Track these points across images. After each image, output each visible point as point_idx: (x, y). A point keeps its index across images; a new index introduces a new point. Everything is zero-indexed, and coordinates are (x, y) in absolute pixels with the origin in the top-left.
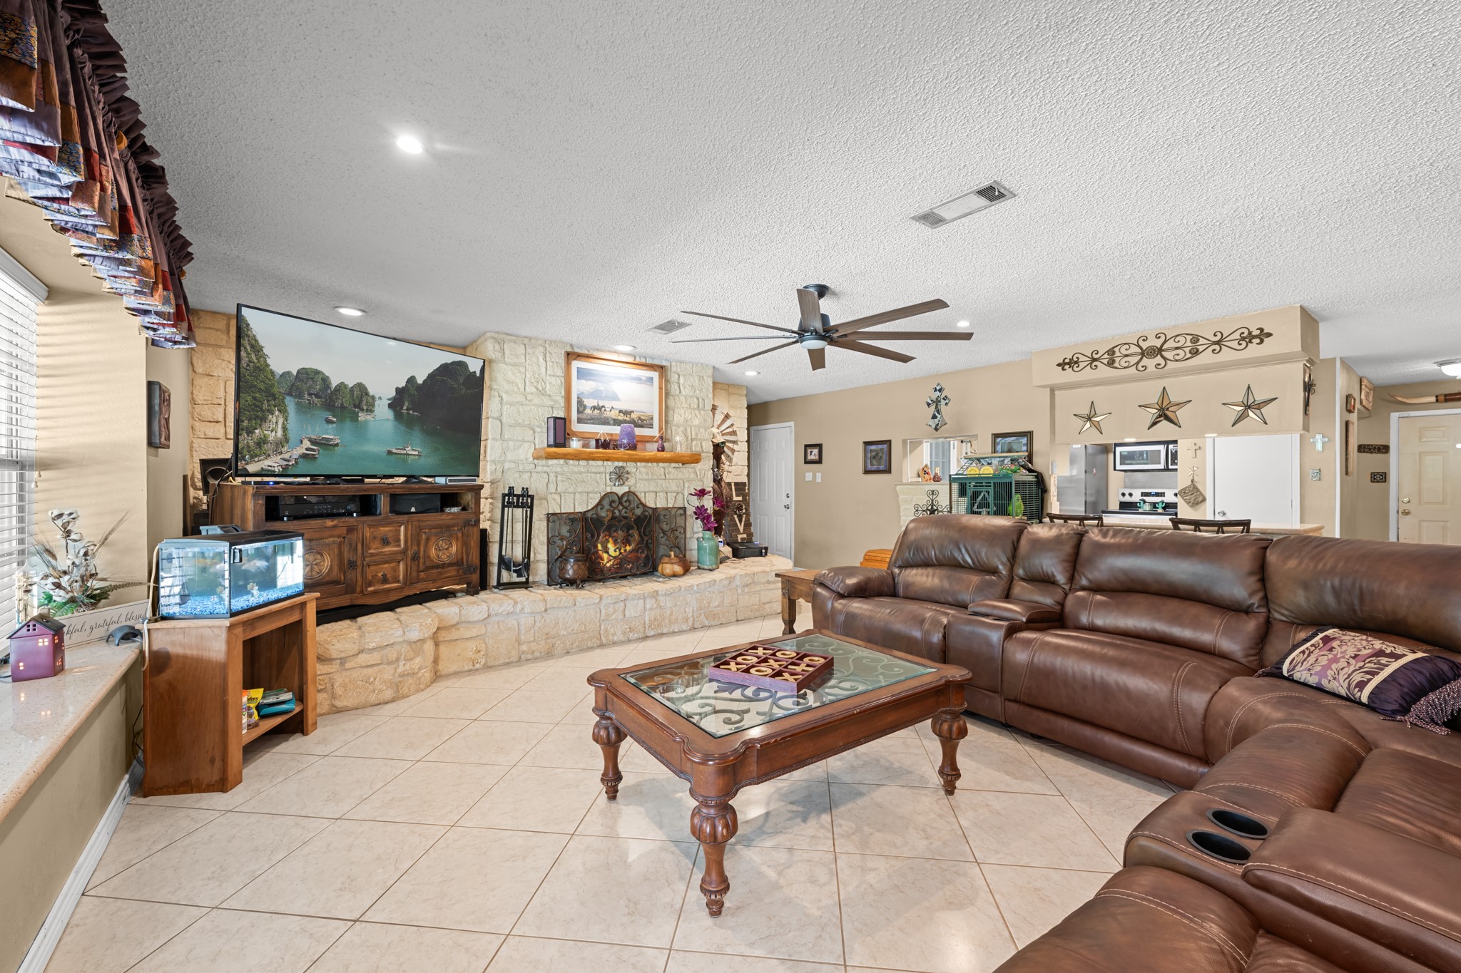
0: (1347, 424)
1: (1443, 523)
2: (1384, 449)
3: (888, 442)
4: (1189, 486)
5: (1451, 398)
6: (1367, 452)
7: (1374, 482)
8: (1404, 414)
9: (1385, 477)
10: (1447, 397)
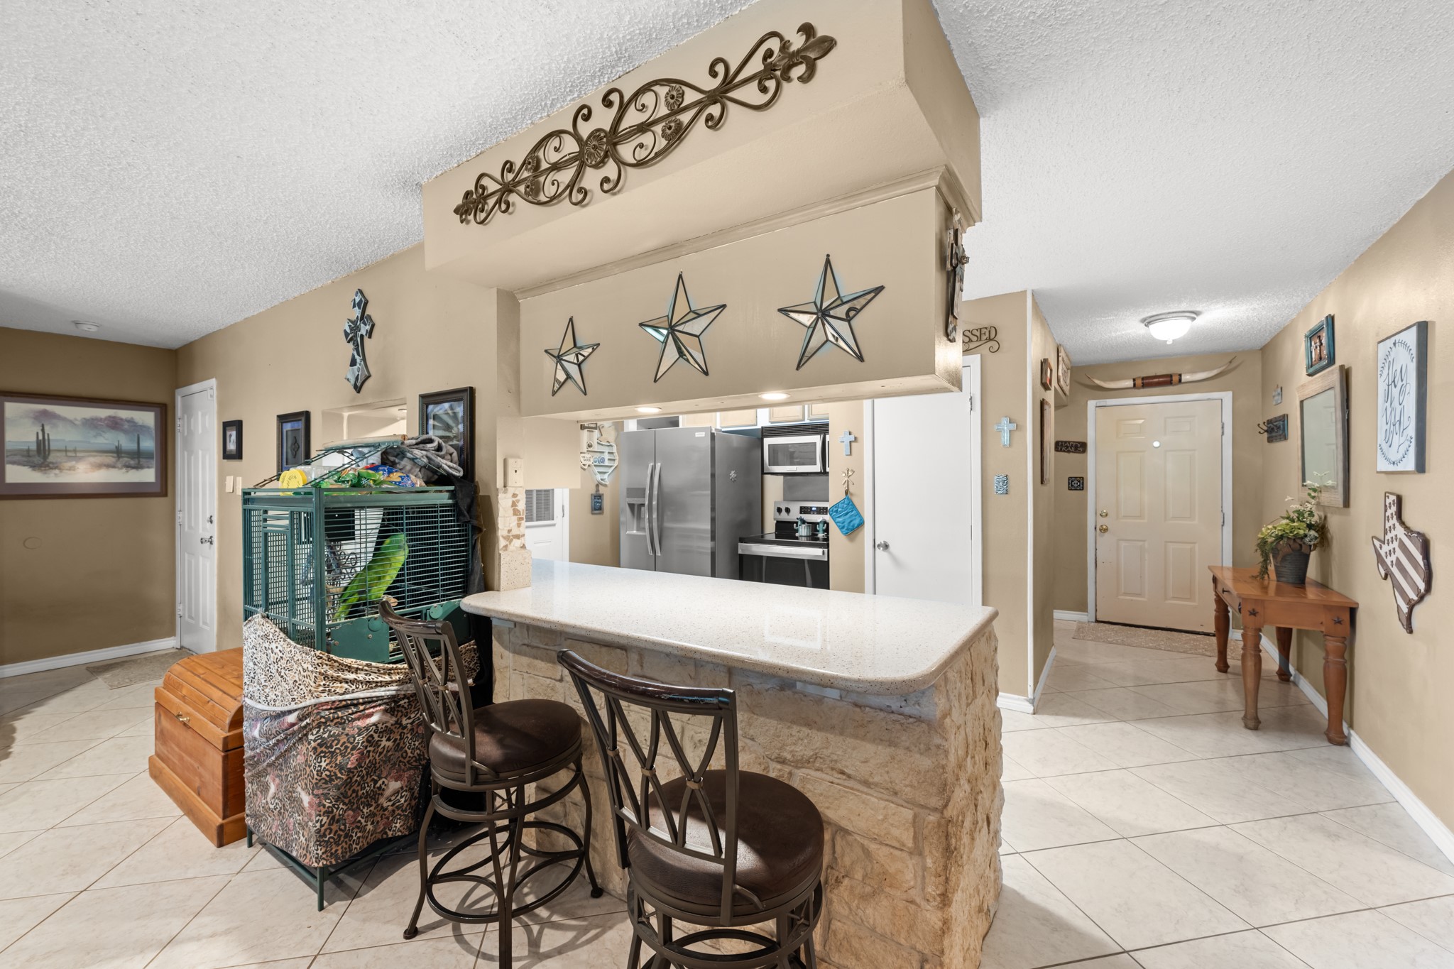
0: (1043, 404)
1: (1140, 543)
2: (1081, 447)
3: (307, 415)
4: (842, 502)
5: (1148, 383)
6: (1064, 451)
7: (1071, 489)
8: (1102, 402)
9: (1083, 483)
10: (1145, 381)
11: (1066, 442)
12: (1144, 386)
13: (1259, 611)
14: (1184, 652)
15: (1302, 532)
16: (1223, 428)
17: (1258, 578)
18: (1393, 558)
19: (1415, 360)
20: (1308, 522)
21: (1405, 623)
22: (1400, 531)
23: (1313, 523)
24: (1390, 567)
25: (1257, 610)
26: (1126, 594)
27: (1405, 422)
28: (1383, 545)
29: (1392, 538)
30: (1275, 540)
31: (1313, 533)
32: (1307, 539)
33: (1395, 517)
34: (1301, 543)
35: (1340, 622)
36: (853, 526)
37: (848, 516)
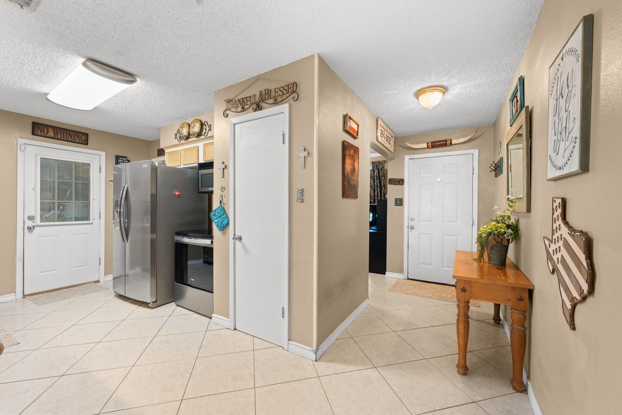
1: (431, 236)
2: (401, 182)
4: (218, 209)
5: (435, 145)
6: (393, 184)
7: (396, 205)
8: (412, 157)
9: (402, 202)
10: (433, 144)
11: (394, 179)
12: (433, 147)
13: (467, 289)
14: (446, 300)
15: (503, 230)
16: (473, 170)
17: (478, 260)
18: (559, 255)
19: (580, 59)
20: (507, 224)
21: (568, 319)
22: (564, 231)
23: (510, 224)
24: (557, 263)
25: (466, 288)
26: (423, 264)
27: (570, 125)
28: (551, 244)
29: (558, 237)
30: (486, 236)
31: (510, 231)
32: (506, 235)
33: (560, 218)
34: (502, 238)
35: (521, 300)
36: (223, 225)
37: (221, 218)
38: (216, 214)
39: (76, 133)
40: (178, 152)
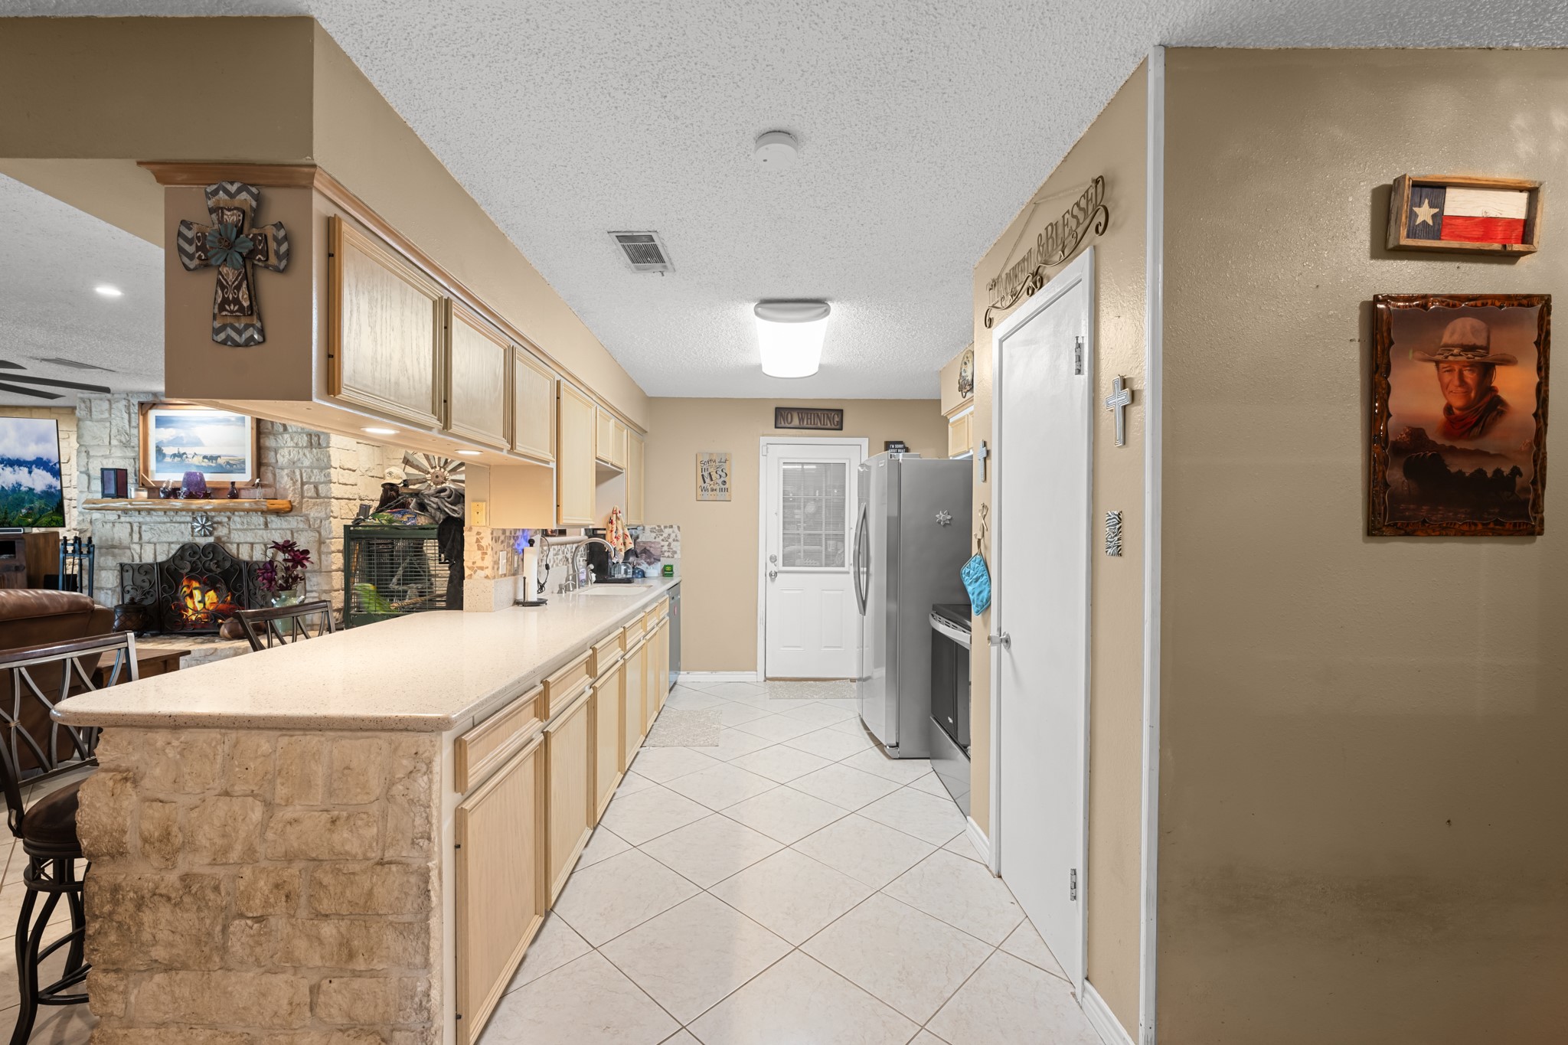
36: (982, 601)
37: (978, 583)
38: (971, 571)
39: (826, 412)
40: (964, 422)
